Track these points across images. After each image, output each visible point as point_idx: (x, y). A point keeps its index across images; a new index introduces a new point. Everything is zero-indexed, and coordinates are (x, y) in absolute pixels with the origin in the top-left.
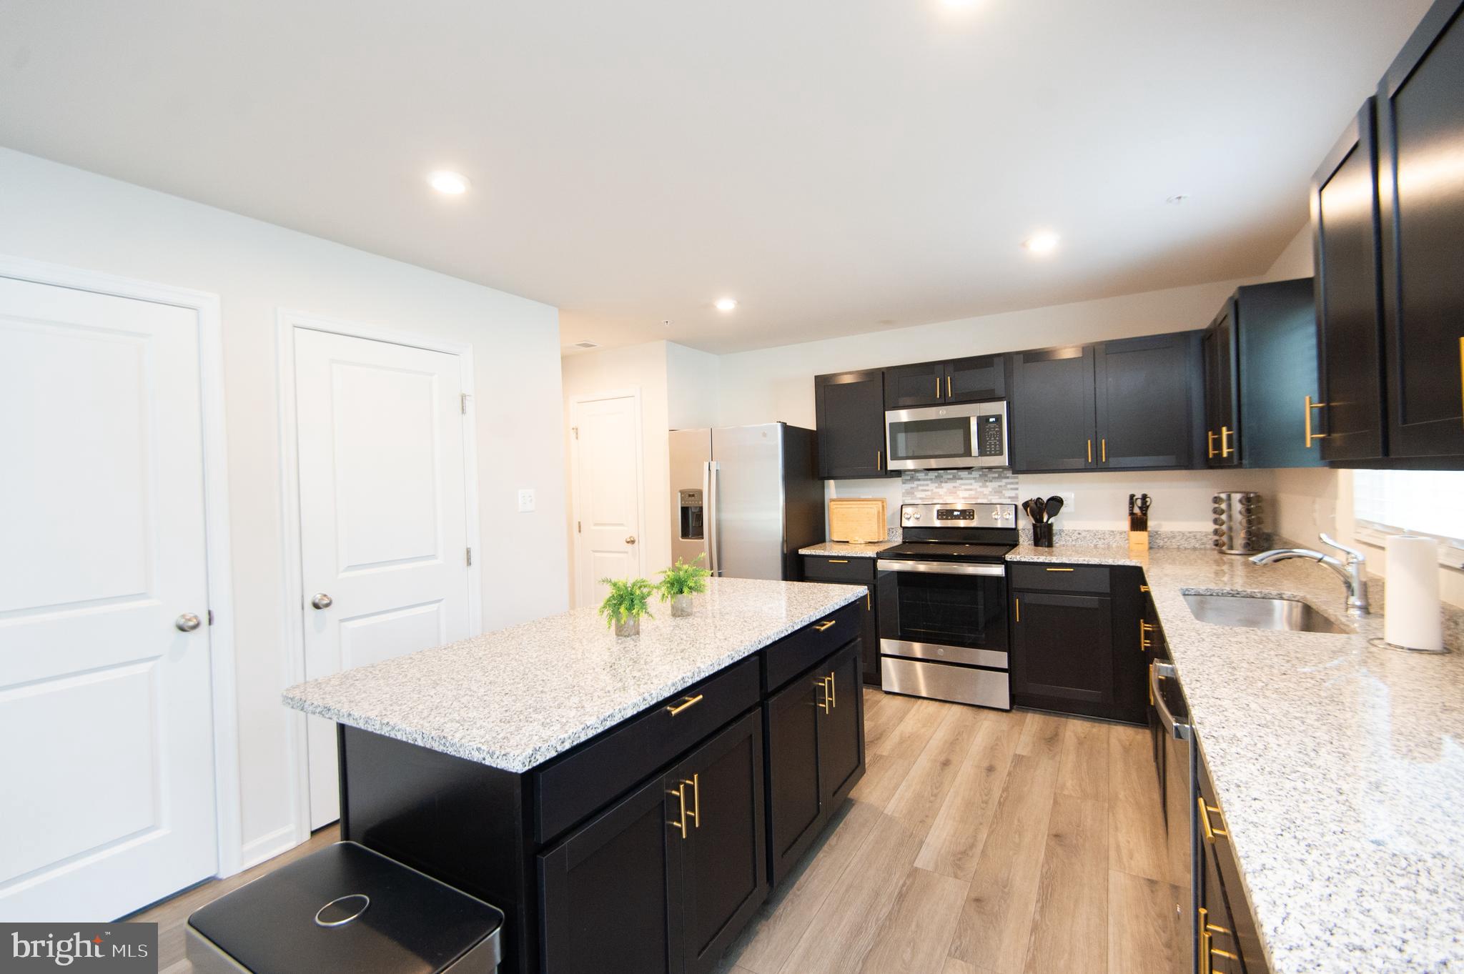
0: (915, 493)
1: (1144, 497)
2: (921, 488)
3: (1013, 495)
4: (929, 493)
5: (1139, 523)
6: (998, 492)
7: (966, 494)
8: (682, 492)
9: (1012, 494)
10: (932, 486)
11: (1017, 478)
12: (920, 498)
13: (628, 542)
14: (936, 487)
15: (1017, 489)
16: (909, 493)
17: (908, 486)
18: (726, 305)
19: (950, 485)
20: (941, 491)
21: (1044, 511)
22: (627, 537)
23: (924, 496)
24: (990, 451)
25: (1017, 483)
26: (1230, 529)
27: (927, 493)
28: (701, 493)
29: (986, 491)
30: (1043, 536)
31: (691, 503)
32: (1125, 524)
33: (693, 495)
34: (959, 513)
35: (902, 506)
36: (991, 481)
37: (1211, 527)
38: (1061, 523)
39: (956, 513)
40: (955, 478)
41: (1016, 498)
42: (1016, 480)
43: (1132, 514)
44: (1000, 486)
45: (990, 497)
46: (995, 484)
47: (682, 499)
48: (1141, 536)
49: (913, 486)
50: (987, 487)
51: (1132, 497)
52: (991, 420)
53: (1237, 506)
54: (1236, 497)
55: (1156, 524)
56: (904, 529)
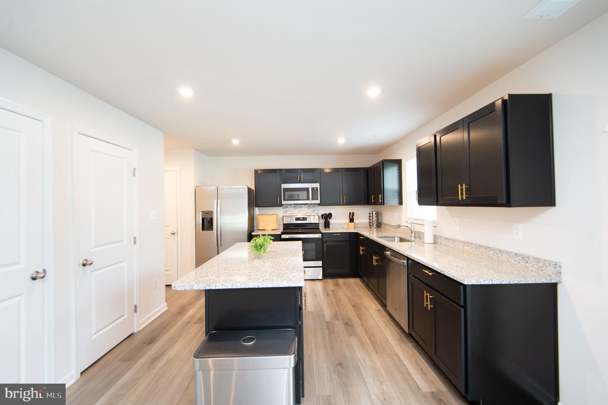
0: (287, 212)
1: (353, 213)
2: (289, 210)
3: (317, 213)
4: (292, 212)
5: (352, 220)
6: (313, 211)
7: (303, 212)
8: (202, 212)
9: (317, 212)
10: (293, 210)
11: (318, 207)
12: (289, 214)
13: (172, 234)
14: (294, 210)
15: (318, 211)
16: (285, 212)
17: (285, 210)
18: (235, 142)
19: (298, 209)
20: (296, 211)
21: (327, 217)
22: (171, 232)
23: (290, 213)
24: (315, 199)
25: (318, 209)
26: (373, 221)
28: (212, 212)
29: (309, 211)
30: (327, 225)
31: (208, 216)
32: (348, 220)
33: (208, 213)
34: (302, 218)
35: (283, 217)
36: (311, 208)
37: (368, 221)
38: (332, 221)
39: (301, 219)
40: (300, 207)
41: (318, 213)
42: (318, 208)
43: (350, 218)
44: (313, 210)
45: (311, 213)
46: (312, 209)
47: (202, 215)
48: (352, 224)
50: (310, 210)
51: (350, 213)
52: (315, 189)
53: (374, 215)
54: (374, 213)
55: (355, 221)
56: (284, 224)
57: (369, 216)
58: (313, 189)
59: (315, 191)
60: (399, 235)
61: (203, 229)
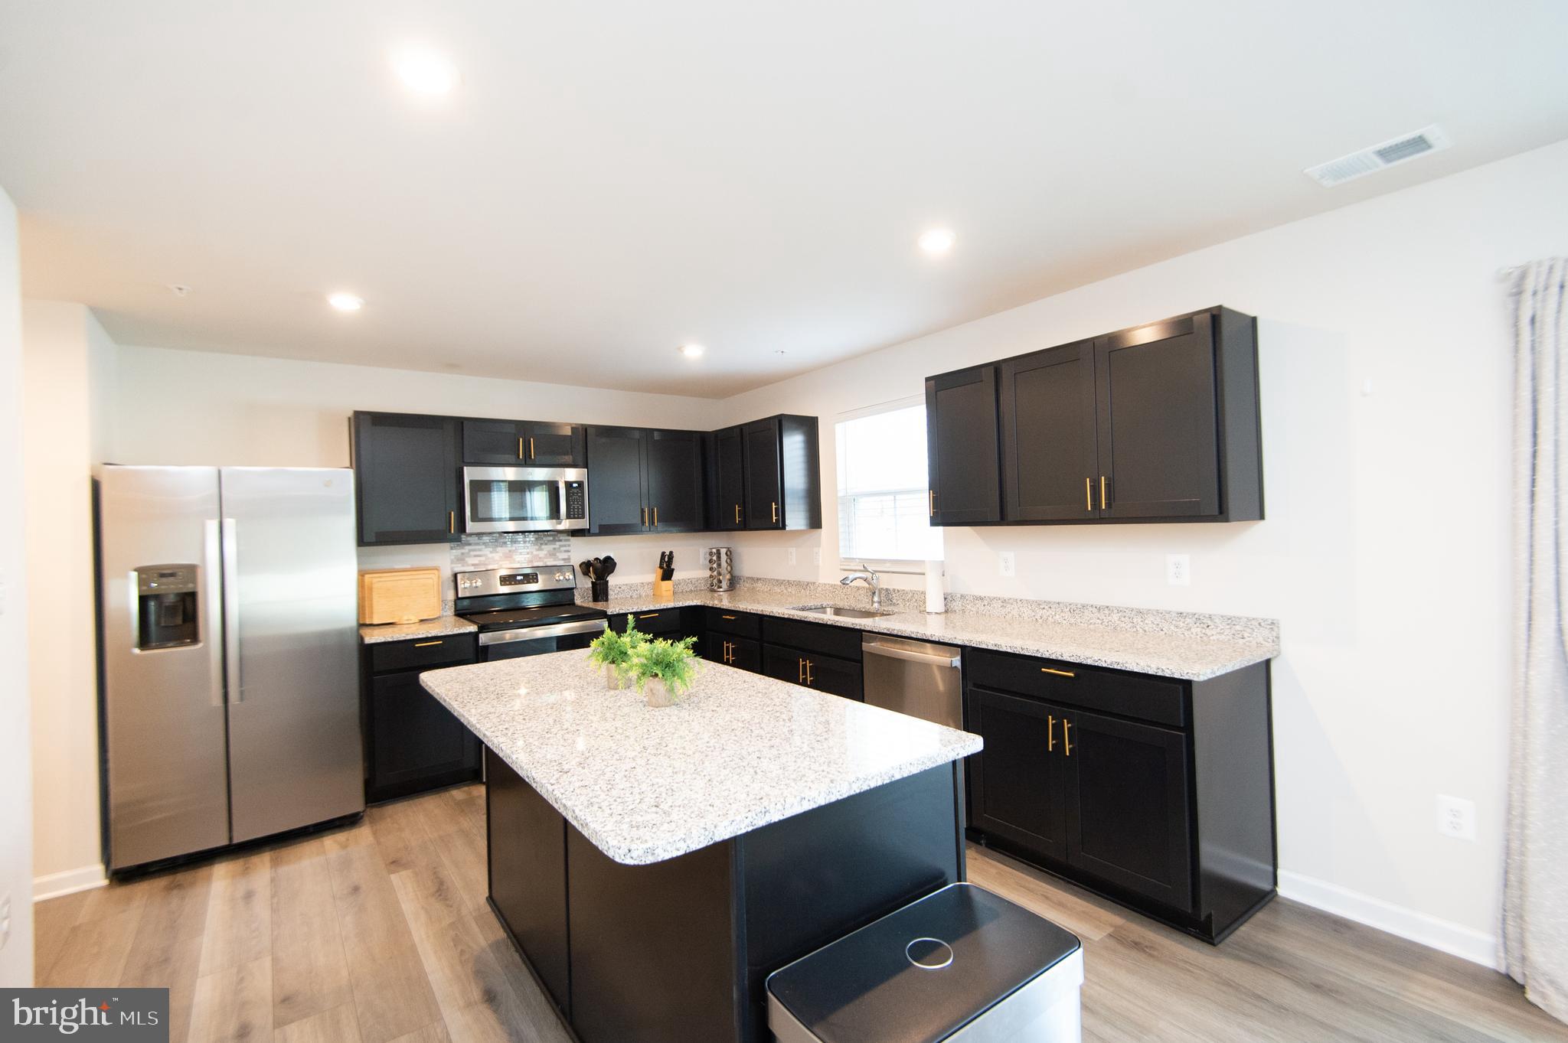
0: (467, 559)
1: (671, 553)
2: (472, 553)
3: (566, 557)
4: (483, 559)
5: (667, 574)
6: (552, 554)
7: (521, 558)
8: (140, 570)
9: (565, 555)
10: (487, 551)
11: (569, 540)
12: (473, 565)
14: (491, 552)
15: (568, 551)
16: (460, 560)
18: (345, 303)
20: (497, 556)
21: (602, 569)
23: (477, 562)
24: (574, 514)
25: (569, 545)
27: (479, 558)
28: (191, 570)
29: (542, 554)
30: (600, 591)
31: (171, 589)
32: (655, 576)
33: (172, 575)
34: (522, 577)
35: (455, 576)
36: (546, 544)
37: (707, 573)
38: (613, 580)
39: (519, 578)
41: (569, 559)
42: (567, 543)
43: (661, 567)
44: (554, 549)
45: (545, 560)
46: (550, 547)
47: (141, 582)
48: (667, 584)
49: (463, 551)
50: (542, 550)
51: (663, 554)
52: (575, 485)
53: (724, 557)
54: (723, 551)
55: (676, 576)
56: (458, 599)
57: (710, 561)
58: (569, 485)
59: (575, 491)
60: (831, 603)
61: (144, 642)
